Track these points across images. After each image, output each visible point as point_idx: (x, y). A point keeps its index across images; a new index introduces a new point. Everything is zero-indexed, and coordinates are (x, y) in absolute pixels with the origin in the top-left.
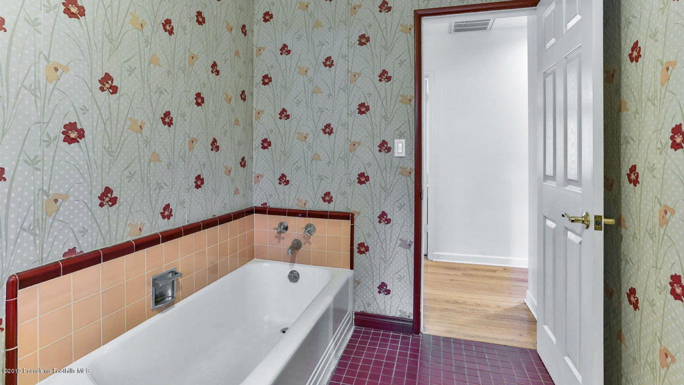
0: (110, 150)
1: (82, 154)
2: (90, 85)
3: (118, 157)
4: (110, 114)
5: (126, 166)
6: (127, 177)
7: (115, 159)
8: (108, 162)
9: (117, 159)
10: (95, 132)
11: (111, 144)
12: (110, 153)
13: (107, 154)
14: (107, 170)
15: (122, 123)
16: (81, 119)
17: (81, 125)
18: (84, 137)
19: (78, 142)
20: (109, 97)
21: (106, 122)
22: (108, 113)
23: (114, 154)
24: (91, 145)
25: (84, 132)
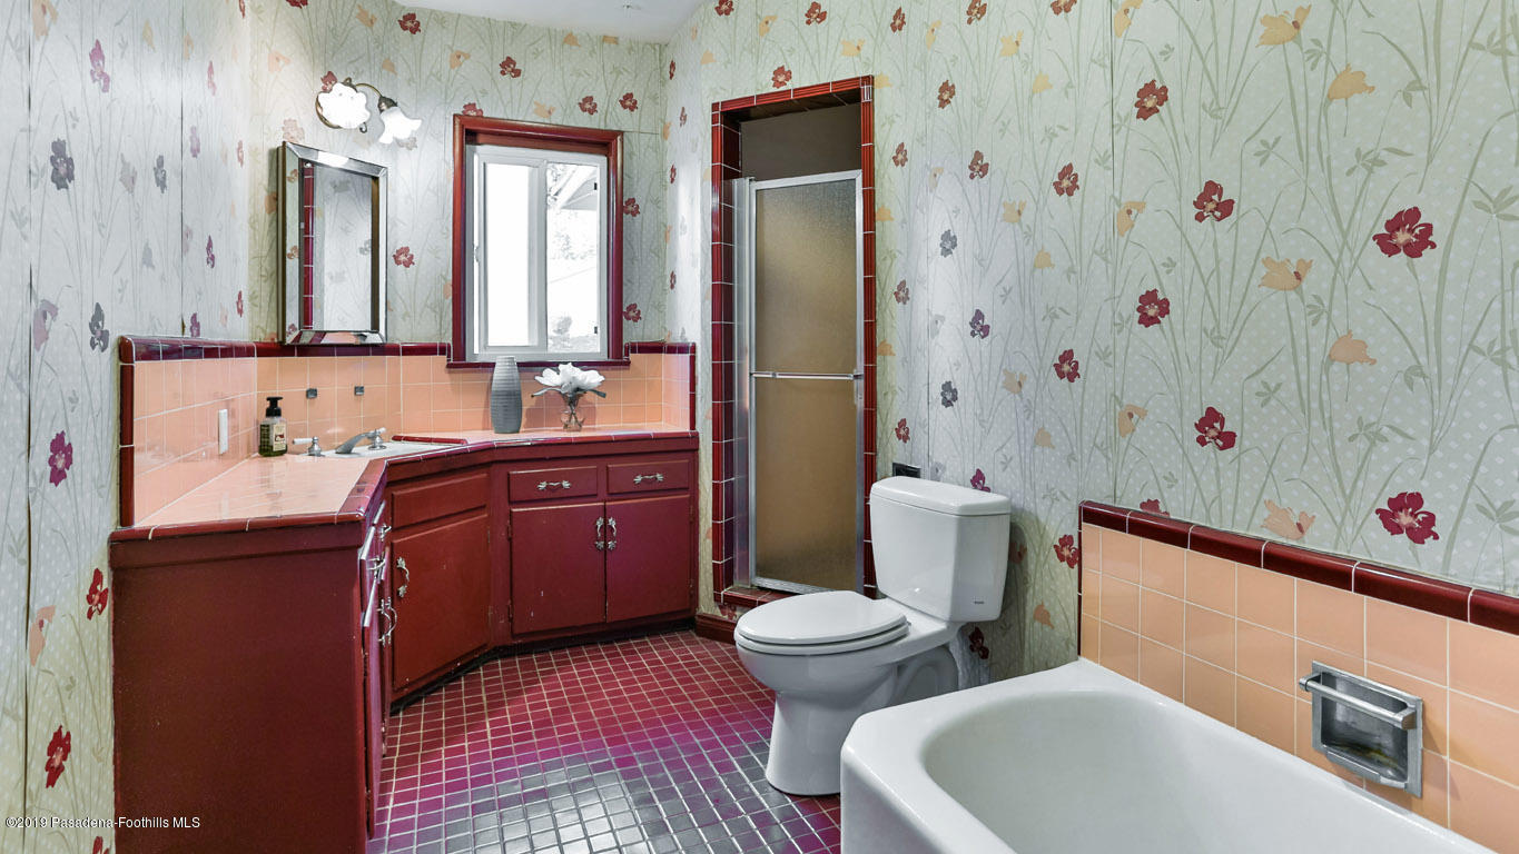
0: (1216, 334)
1: (1164, 342)
2: (1178, 219)
3: (1233, 348)
4: (1218, 262)
5: (1254, 368)
6: (1258, 394)
7: (1227, 352)
8: (1211, 358)
9: (1230, 352)
10: (1186, 303)
11: (1217, 322)
12: (1216, 341)
13: (1210, 343)
14: (1211, 374)
15: (1246, 274)
16: (1164, 281)
17: (1163, 293)
18: (1168, 313)
19: (1159, 322)
20: (1213, 226)
21: (1208, 279)
22: (1212, 262)
23: (1225, 341)
24: (1180, 327)
25: (1168, 304)
